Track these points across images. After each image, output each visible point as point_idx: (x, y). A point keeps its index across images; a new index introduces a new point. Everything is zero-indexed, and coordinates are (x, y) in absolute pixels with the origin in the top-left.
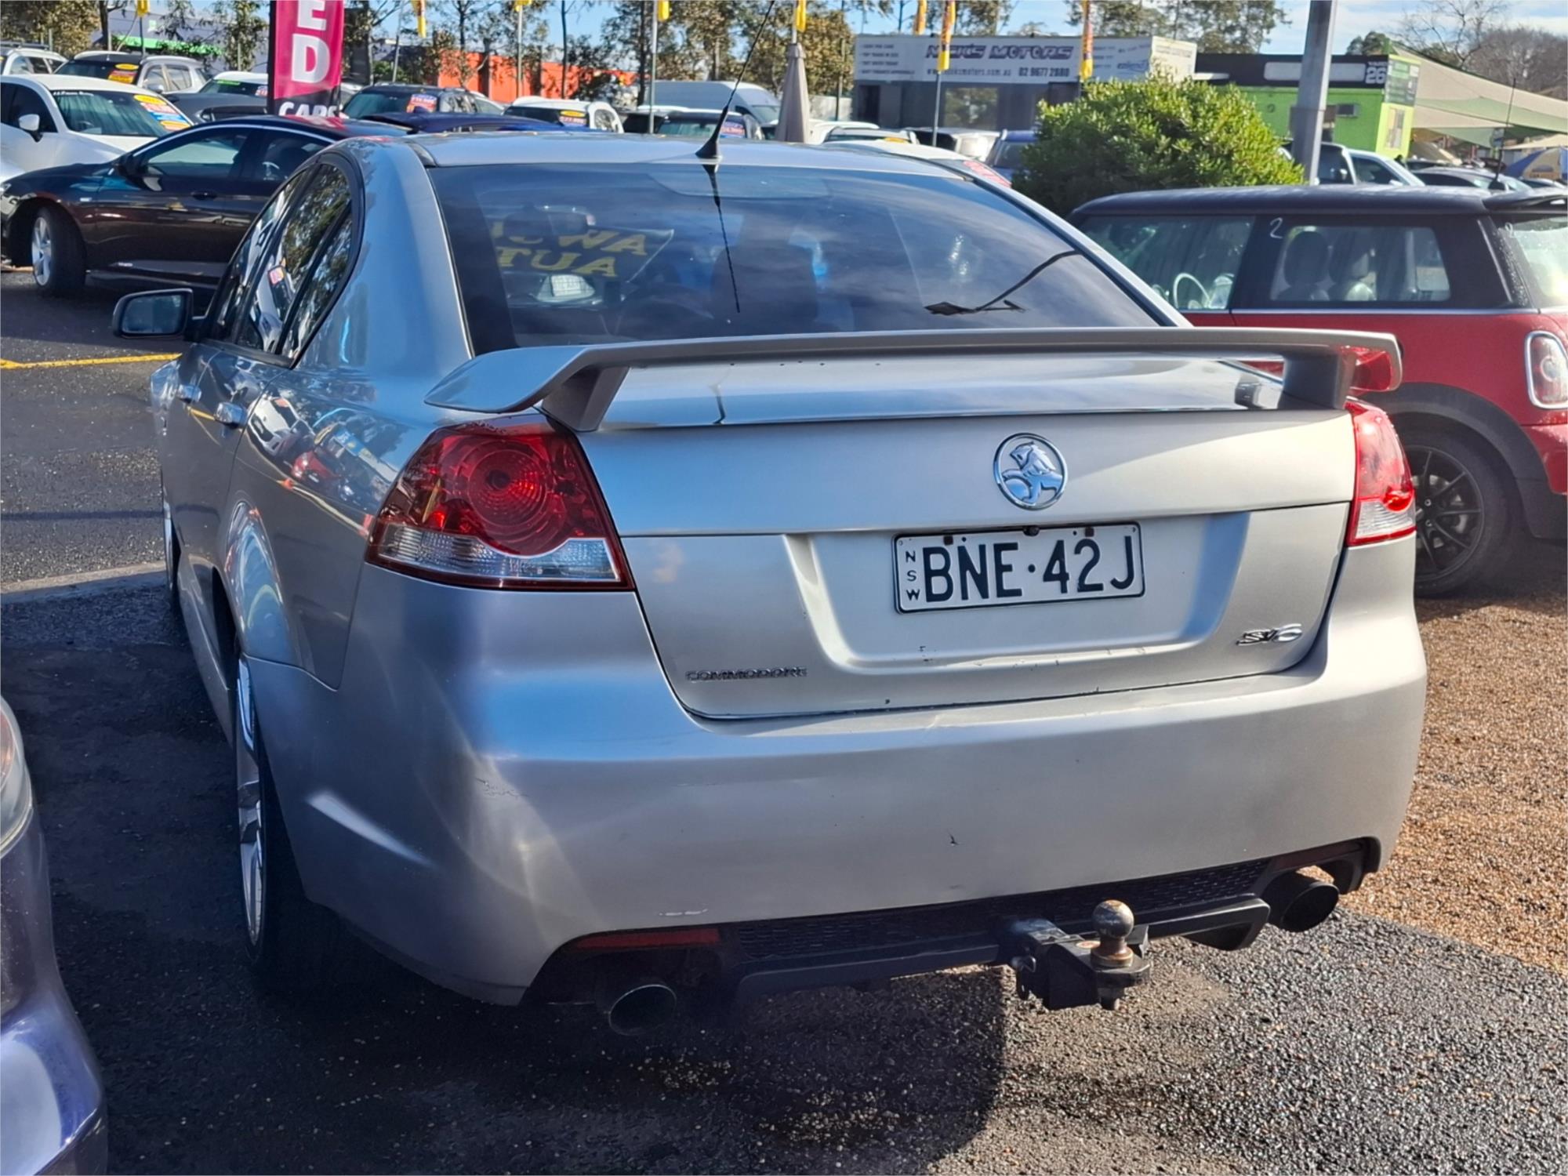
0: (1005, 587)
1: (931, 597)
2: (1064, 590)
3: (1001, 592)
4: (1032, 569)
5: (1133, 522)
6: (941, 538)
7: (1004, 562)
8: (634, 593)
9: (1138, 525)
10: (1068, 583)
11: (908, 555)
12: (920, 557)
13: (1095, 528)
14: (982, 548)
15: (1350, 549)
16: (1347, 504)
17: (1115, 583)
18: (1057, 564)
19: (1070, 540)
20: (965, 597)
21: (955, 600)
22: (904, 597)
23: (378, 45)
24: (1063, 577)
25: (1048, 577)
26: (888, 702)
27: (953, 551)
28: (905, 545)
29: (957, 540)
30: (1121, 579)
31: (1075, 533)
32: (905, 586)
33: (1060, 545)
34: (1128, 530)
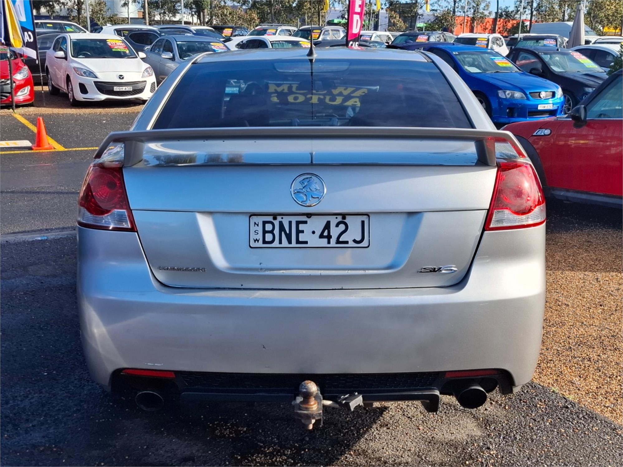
0: (300, 240)
1: (264, 242)
2: (329, 242)
3: (298, 242)
4: (314, 232)
5: (367, 215)
6: (272, 217)
7: (300, 229)
8: (136, 233)
9: (369, 216)
10: (331, 239)
11: (255, 223)
12: (261, 225)
13: (347, 216)
14: (290, 223)
15: (486, 232)
16: (487, 211)
17: (355, 241)
18: (326, 231)
19: (334, 221)
20: (280, 242)
21: (276, 244)
22: (252, 241)
23: (421, 17)
24: (329, 237)
25: (321, 236)
26: (242, 285)
27: (277, 223)
28: (254, 219)
29: (279, 218)
30: (358, 238)
31: (337, 218)
32: (253, 236)
33: (328, 224)
34: (365, 218)
